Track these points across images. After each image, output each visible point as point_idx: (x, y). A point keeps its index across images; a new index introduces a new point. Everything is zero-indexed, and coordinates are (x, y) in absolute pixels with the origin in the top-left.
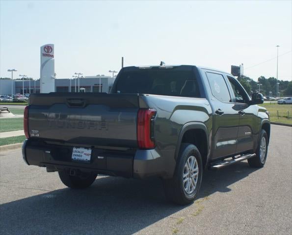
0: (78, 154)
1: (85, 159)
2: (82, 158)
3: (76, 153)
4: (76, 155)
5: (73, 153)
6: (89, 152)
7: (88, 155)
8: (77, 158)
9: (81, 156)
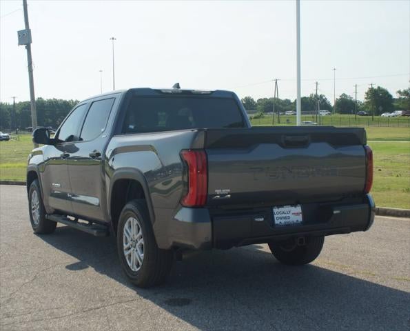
0: (284, 215)
1: (295, 221)
2: (291, 220)
3: (279, 216)
4: (281, 218)
5: (275, 216)
6: (299, 209)
7: (297, 214)
8: (283, 221)
9: (289, 218)
